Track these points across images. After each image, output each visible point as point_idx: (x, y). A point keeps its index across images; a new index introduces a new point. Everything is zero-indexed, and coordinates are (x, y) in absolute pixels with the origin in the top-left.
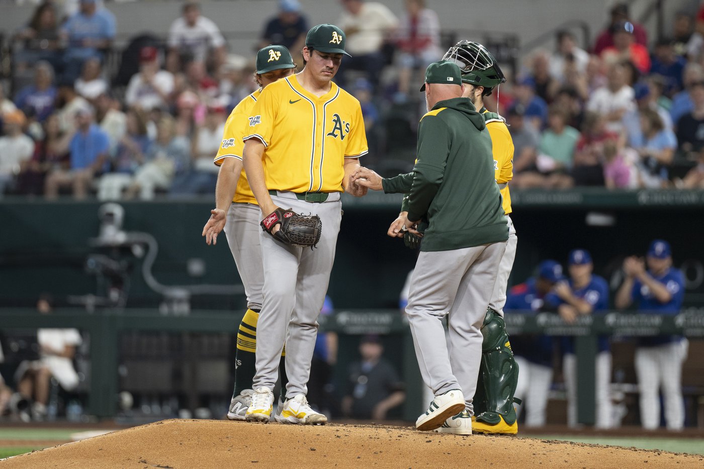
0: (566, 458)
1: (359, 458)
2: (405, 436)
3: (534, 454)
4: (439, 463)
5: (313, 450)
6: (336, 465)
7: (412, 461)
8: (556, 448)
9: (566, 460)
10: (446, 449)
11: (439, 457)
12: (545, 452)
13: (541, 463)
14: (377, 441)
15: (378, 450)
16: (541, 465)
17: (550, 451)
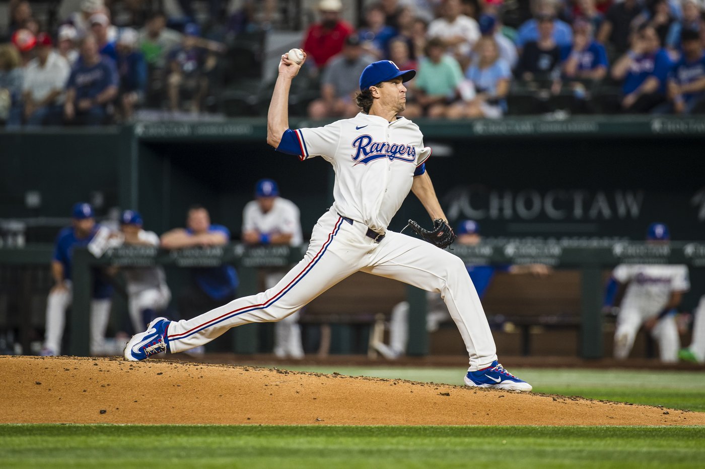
0: (299, 388)
1: (85, 391)
2: (137, 368)
3: (266, 385)
4: (167, 396)
5: (39, 384)
6: (60, 399)
7: (139, 394)
8: (291, 379)
9: (298, 391)
10: (176, 381)
11: (168, 389)
12: (278, 383)
13: (271, 394)
14: (107, 374)
15: (106, 383)
16: (270, 396)
17: (284, 382)
